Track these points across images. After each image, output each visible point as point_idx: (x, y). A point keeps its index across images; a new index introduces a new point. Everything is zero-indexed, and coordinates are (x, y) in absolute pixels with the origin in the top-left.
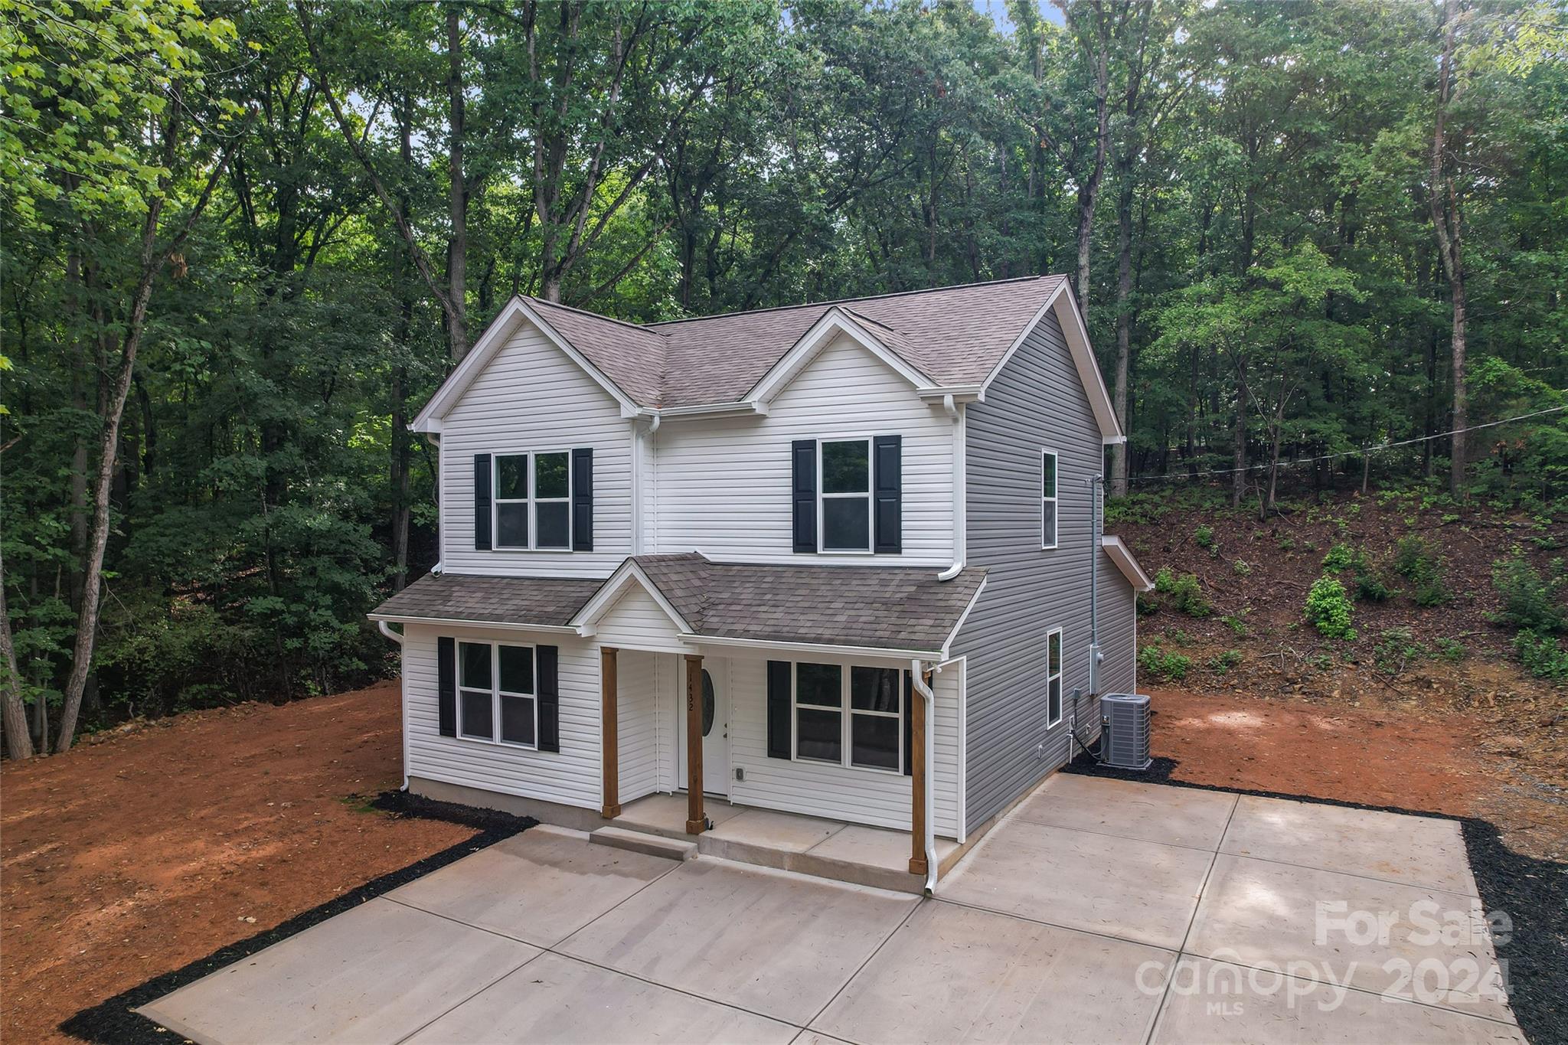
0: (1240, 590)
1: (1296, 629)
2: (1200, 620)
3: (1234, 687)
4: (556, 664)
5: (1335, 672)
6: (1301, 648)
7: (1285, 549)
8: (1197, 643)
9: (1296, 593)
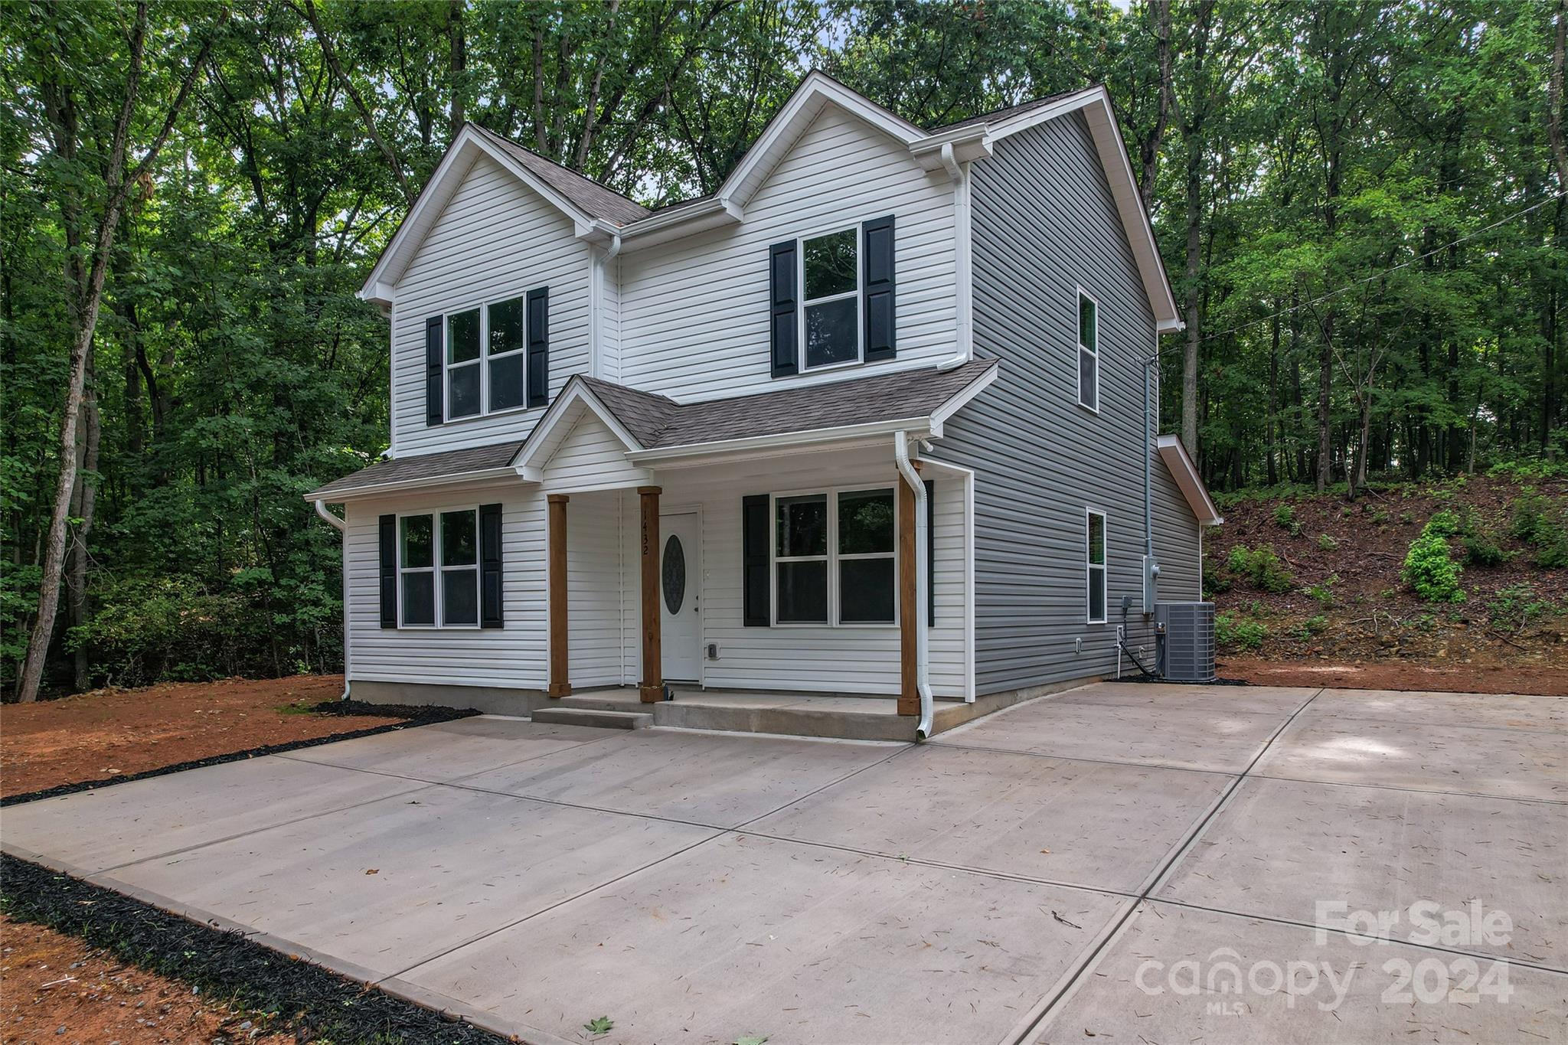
0: (1326, 565)
1: (1391, 597)
2: (1278, 595)
3: (1318, 653)
4: (500, 524)
5: (1440, 632)
6: (1398, 612)
7: (1378, 523)
8: (1276, 614)
9: (1390, 562)
